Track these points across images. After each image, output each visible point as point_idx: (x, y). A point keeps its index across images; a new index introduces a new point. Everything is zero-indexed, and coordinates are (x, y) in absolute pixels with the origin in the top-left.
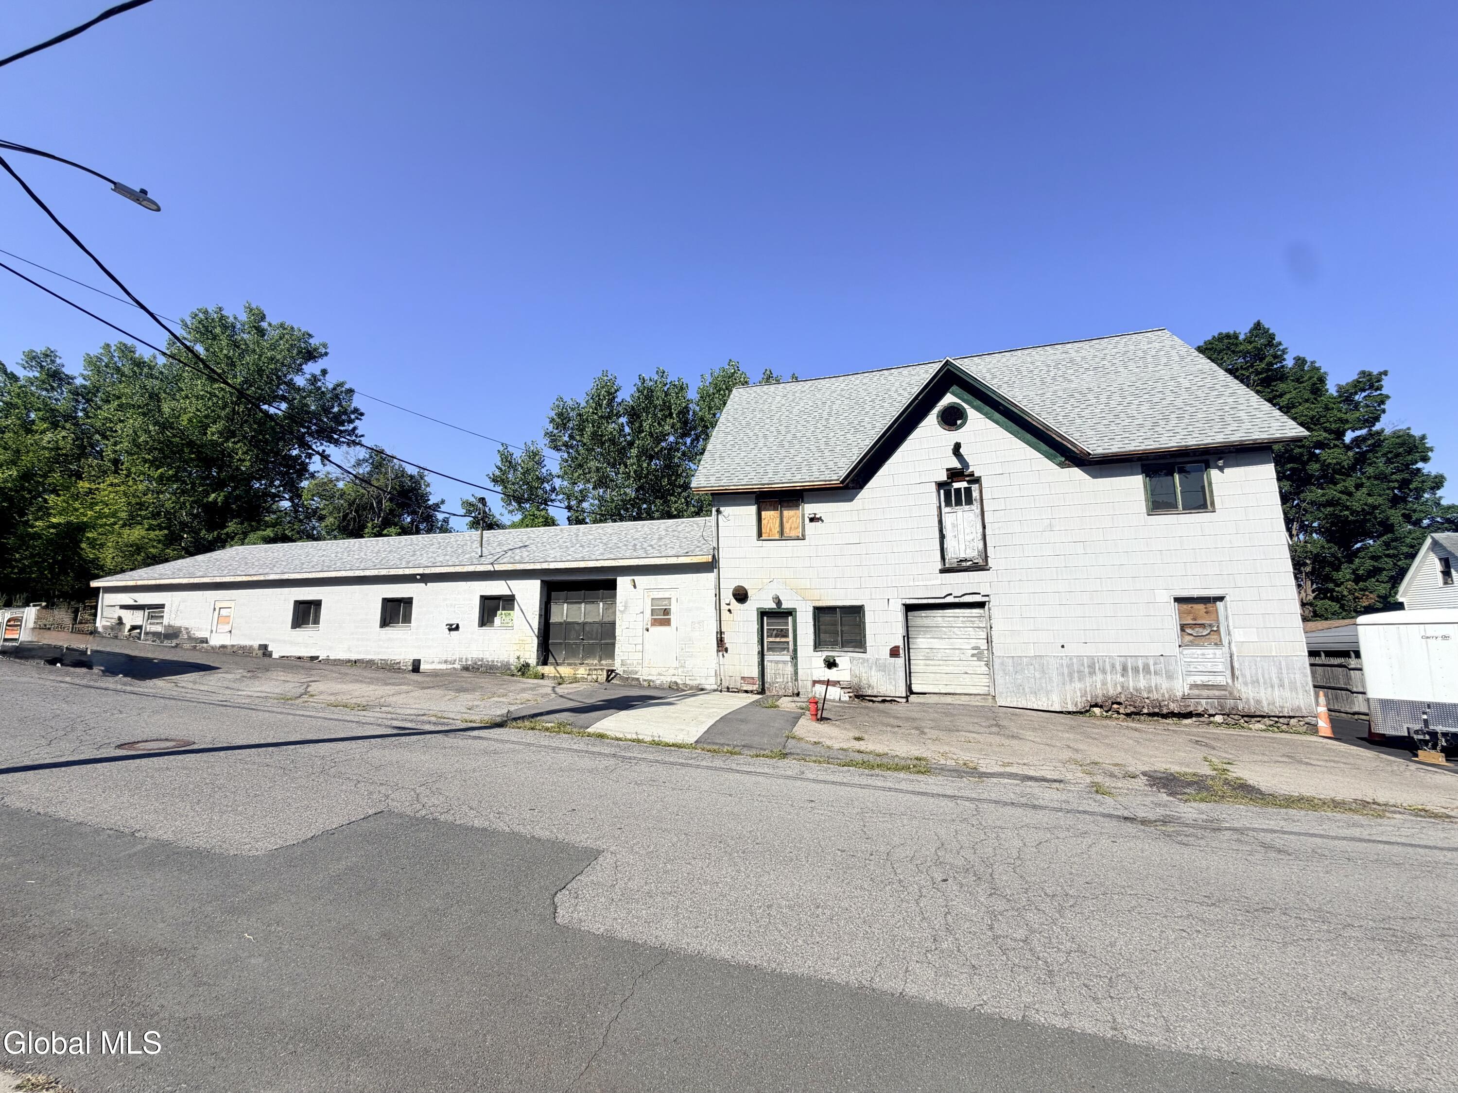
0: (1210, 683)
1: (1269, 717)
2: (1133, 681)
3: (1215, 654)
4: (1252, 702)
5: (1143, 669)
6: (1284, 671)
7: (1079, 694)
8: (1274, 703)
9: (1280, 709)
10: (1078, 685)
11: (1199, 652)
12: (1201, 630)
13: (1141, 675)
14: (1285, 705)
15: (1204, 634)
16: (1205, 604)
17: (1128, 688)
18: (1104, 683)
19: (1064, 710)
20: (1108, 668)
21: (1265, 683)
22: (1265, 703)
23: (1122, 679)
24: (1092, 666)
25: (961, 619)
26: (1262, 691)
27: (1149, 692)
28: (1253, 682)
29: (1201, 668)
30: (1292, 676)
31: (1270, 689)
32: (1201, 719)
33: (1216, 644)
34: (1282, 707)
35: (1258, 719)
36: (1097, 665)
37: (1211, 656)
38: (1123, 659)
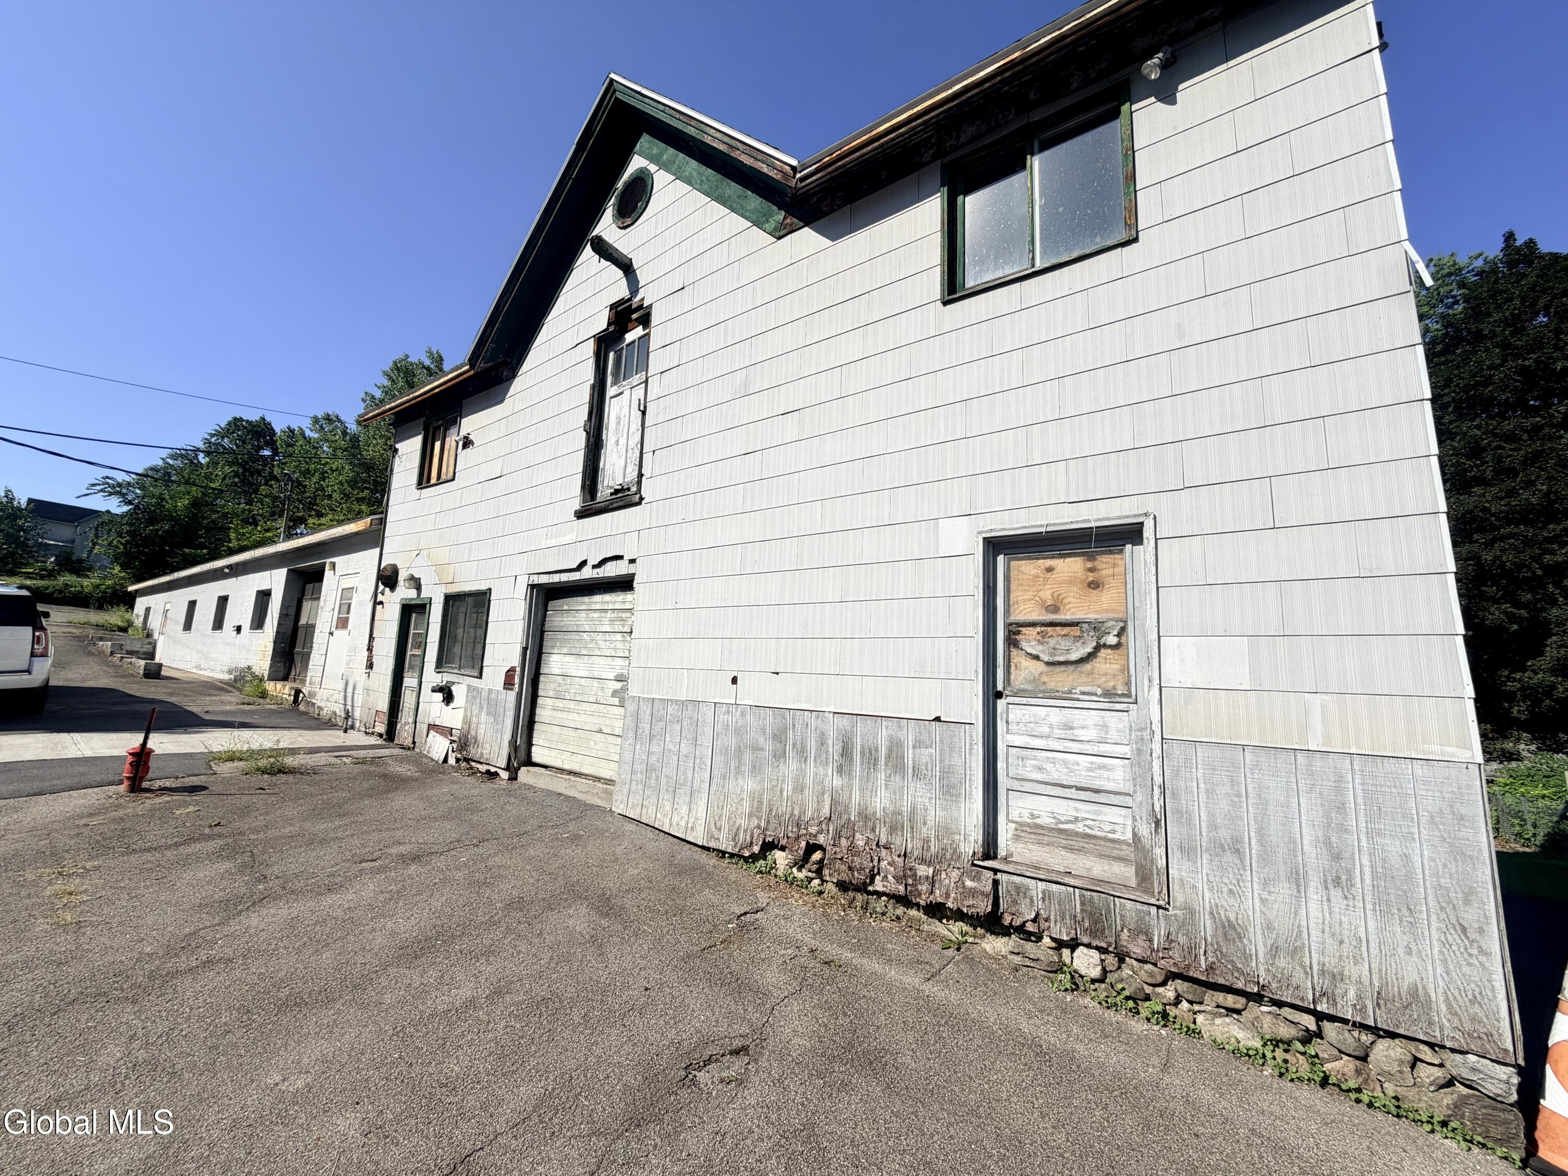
0: (1080, 828)
1: (1280, 1004)
2: (862, 789)
3: (1105, 727)
4: (1206, 927)
5: (888, 757)
6: (1357, 820)
7: (746, 807)
8: (1295, 952)
9: (1323, 983)
10: (749, 784)
11: (1056, 716)
12: (1064, 644)
13: (882, 776)
14: (1351, 970)
15: (1074, 656)
16: (1091, 557)
17: (847, 810)
18: (799, 788)
19: (712, 844)
20: (812, 744)
21: (1265, 858)
22: (1258, 944)
23: (837, 782)
24: (779, 737)
25: (609, 614)
26: (1252, 893)
27: (893, 829)
28: (1218, 848)
29: (1056, 773)
30: (1394, 848)
31: (1284, 890)
32: (1029, 947)
33: (1109, 694)
34: (1337, 977)
35: (1231, 1000)
36: (791, 734)
37: (1091, 734)
38: (844, 722)
